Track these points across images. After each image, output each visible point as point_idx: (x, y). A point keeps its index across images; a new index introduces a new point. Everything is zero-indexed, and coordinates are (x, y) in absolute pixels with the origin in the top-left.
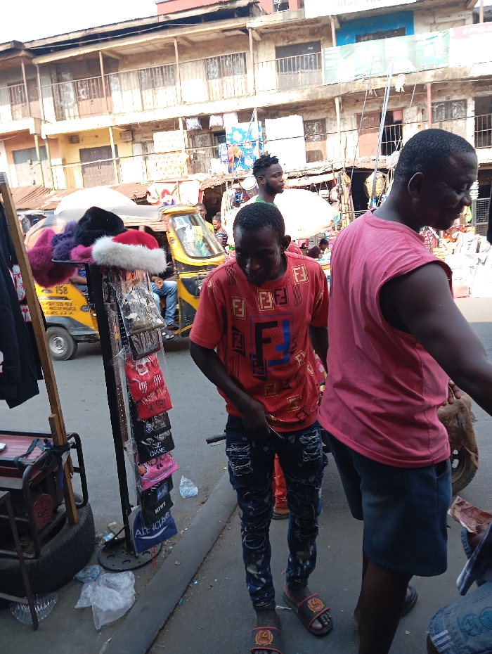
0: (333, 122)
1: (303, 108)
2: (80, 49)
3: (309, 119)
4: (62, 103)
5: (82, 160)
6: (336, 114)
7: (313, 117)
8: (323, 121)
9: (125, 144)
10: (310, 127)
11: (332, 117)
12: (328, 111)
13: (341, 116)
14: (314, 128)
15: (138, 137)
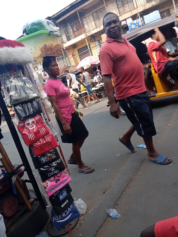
0: (173, 9)
1: (159, 7)
2: (70, 12)
3: (162, 11)
4: (69, 34)
5: (79, 53)
6: (173, 6)
7: (163, 10)
8: (168, 10)
9: (92, 43)
10: (163, 14)
11: (172, 7)
12: (170, 5)
13: (176, 6)
14: (165, 14)
15: (96, 39)
